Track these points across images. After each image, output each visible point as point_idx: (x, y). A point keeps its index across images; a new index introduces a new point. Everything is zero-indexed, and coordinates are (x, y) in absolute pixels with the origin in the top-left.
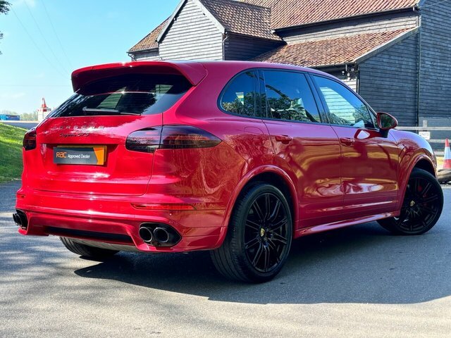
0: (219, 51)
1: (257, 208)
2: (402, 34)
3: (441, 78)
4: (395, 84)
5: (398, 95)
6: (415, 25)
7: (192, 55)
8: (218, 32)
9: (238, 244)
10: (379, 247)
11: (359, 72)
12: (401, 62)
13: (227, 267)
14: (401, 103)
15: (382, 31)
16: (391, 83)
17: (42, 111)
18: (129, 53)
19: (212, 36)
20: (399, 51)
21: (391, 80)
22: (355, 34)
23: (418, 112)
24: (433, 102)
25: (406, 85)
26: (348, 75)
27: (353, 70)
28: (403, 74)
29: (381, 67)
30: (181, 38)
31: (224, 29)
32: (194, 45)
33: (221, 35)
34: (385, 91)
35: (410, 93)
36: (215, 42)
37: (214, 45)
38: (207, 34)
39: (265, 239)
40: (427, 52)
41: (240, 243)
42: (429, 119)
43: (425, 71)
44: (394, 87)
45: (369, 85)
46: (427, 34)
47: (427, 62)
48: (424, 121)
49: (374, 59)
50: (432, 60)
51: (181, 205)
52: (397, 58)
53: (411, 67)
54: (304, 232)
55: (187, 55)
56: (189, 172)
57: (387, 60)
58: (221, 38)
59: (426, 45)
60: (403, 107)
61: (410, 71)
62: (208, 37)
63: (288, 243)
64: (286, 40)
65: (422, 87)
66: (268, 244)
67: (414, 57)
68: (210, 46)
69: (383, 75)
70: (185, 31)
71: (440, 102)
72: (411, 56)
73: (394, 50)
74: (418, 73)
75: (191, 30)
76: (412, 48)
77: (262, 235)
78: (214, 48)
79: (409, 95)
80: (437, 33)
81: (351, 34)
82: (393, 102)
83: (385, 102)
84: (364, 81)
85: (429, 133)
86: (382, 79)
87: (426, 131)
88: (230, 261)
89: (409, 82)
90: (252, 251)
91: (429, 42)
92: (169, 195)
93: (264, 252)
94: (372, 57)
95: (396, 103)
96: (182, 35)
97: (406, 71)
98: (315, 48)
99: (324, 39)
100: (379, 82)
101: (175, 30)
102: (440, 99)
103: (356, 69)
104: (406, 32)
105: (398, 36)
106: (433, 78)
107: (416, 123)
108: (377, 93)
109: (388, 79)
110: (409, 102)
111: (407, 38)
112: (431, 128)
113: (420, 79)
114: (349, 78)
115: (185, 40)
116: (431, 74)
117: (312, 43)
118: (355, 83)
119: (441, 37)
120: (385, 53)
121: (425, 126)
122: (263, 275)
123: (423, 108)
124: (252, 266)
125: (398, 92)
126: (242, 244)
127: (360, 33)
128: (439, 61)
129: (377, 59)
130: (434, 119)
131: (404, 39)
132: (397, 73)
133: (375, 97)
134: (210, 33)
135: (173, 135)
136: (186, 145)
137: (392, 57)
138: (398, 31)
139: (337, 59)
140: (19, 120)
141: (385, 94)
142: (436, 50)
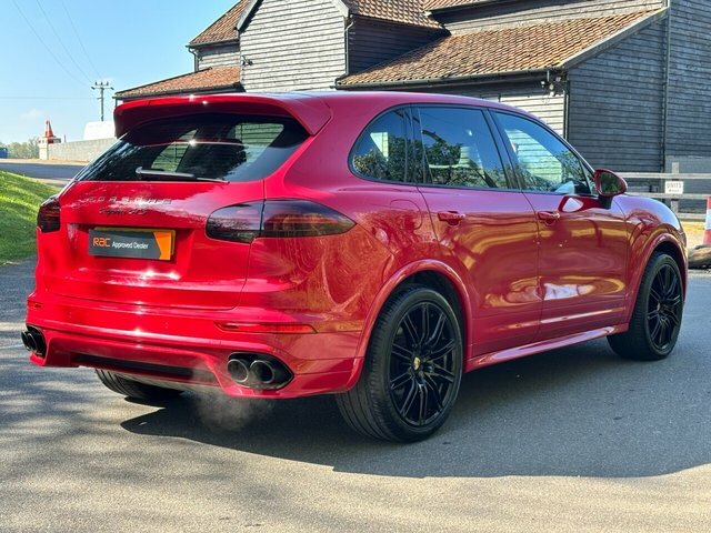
0: (339, 46)
1: (410, 326)
2: (639, 20)
3: (703, 93)
4: (627, 102)
5: (633, 121)
6: (660, 6)
7: (294, 52)
8: (336, 15)
9: (379, 381)
10: (598, 380)
11: (569, 82)
12: (636, 67)
13: (361, 417)
14: (637, 133)
15: (606, 15)
16: (621, 101)
17: (46, 144)
18: (190, 47)
19: (327, 22)
20: (635, 48)
21: (622, 96)
22: (562, 18)
23: (664, 148)
24: (690, 131)
25: (646, 104)
26: (551, 87)
27: (558, 79)
28: (640, 85)
29: (605, 75)
30: (276, 24)
31: (347, 10)
32: (297, 36)
33: (342, 19)
34: (610, 113)
35: (652, 116)
36: (333, 31)
37: (331, 37)
38: (319, 17)
39: (421, 374)
40: (679, 49)
41: (382, 381)
42: (681, 159)
43: (677, 81)
44: (626, 108)
45: (585, 104)
46: (681, 21)
47: (679, 67)
48: (674, 164)
49: (593, 61)
50: (687, 62)
51: (293, 325)
52: (630, 60)
53: (654, 75)
54: (481, 361)
55: (286, 53)
56: (305, 275)
57: (615, 64)
58: (343, 24)
59: (679, 37)
60: (639, 139)
61: (652, 81)
62: (321, 22)
63: (455, 379)
64: (449, 27)
65: (671, 106)
66: (424, 381)
67: (659, 57)
68: (325, 38)
69: (609, 88)
70: (282, 13)
71: (700, 132)
72: (653, 57)
73: (625, 46)
74: (665, 84)
75: (292, 12)
76: (655, 43)
77: (416, 367)
78: (332, 42)
79: (650, 120)
80: (696, 17)
81: (556, 19)
82: (625, 132)
83: (610, 132)
84: (576, 98)
85: (682, 183)
86: (606, 94)
87: (677, 180)
88: (365, 407)
89: (651, 98)
90: (401, 392)
91: (683, 32)
92: (273, 309)
93: (419, 394)
94: (590, 58)
95: (628, 133)
96: (278, 19)
97: (647, 80)
98: (496, 42)
99: (513, 26)
100: (603, 100)
101: (266, 11)
102: (701, 126)
103: (564, 77)
104: (646, 17)
105: (633, 24)
106: (690, 91)
107: (661, 167)
108: (598, 118)
109: (616, 95)
110: (650, 132)
111: (647, 27)
112: (686, 176)
113: (668, 95)
114: (552, 93)
115: (283, 28)
116: (687, 85)
117: (492, 33)
118: (562, 101)
119: (703, 25)
120: (613, 51)
121: (675, 173)
122: (417, 430)
123: (673, 141)
124: (400, 416)
125: (633, 115)
126: (386, 381)
127: (571, 17)
128: (699, 64)
129: (599, 61)
130: (691, 159)
131: (643, 29)
132: (630, 84)
133: (594, 124)
134: (325, 16)
135: (280, 215)
136: (300, 230)
137: (623, 59)
138: (633, 15)
139: (534, 62)
140: (6, 157)
141: (611, 119)
142: (695, 46)
